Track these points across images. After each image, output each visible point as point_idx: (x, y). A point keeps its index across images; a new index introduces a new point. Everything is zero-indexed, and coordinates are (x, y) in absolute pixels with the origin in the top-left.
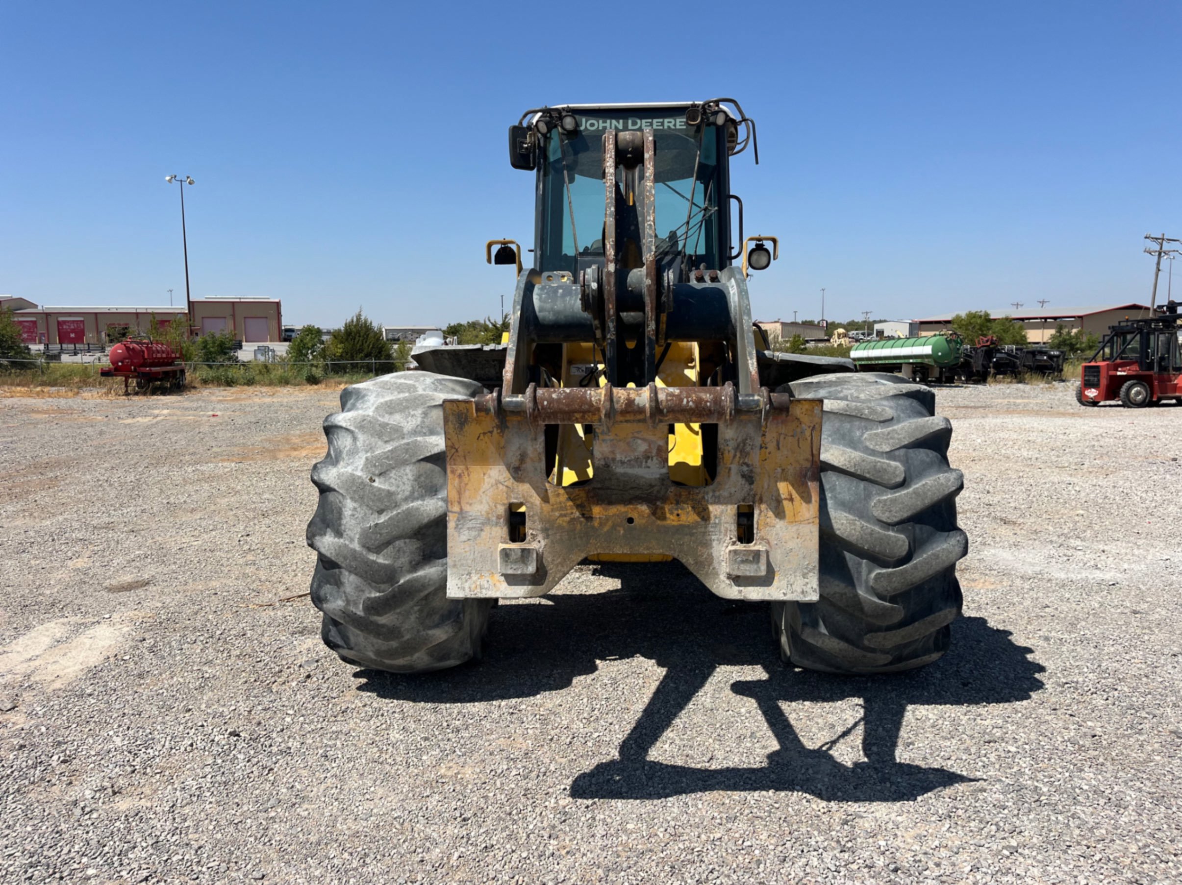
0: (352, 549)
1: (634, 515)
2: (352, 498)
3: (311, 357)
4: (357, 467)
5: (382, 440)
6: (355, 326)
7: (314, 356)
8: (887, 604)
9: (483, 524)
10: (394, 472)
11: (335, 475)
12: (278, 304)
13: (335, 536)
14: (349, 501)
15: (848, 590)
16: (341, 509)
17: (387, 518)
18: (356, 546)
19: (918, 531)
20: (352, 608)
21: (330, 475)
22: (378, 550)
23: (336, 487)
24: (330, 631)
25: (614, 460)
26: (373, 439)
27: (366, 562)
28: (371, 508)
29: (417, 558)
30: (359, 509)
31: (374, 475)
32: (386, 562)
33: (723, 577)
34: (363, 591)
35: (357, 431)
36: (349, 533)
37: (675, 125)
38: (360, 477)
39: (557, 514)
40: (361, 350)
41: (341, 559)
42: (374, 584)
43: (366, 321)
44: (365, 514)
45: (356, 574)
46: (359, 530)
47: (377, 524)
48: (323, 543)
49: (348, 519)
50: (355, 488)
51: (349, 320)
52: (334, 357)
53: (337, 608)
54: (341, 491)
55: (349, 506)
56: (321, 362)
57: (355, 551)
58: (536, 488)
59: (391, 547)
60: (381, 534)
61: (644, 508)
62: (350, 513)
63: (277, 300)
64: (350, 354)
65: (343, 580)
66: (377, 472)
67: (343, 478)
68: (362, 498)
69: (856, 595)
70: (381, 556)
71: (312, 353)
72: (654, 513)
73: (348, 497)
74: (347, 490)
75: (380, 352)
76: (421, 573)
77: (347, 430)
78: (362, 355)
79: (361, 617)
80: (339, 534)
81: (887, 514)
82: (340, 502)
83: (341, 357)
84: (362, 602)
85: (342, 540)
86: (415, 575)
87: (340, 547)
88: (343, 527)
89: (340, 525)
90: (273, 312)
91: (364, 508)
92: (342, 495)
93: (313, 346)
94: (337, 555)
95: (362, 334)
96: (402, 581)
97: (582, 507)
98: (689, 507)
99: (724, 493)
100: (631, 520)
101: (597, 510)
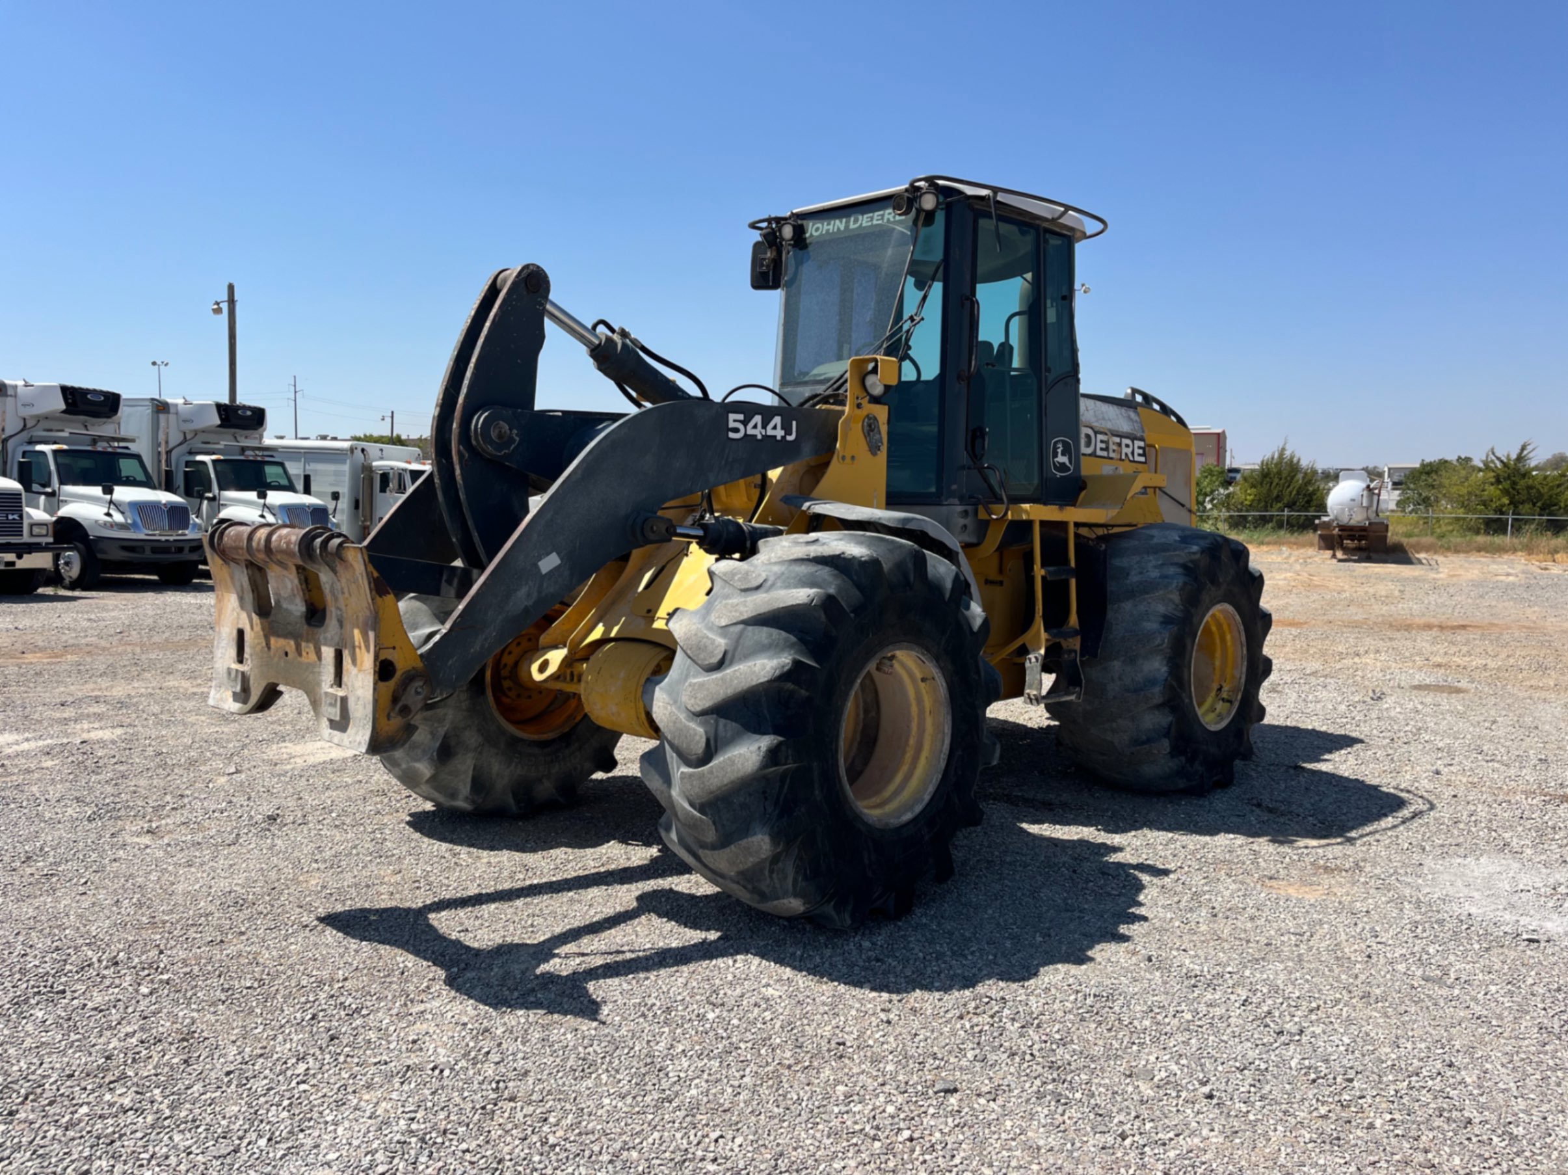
1: (288, 650)
3: (1209, 506)
6: (1276, 465)
7: (1214, 505)
8: (695, 813)
9: (227, 645)
12: (1220, 438)
15: (664, 787)
19: (721, 727)
25: (280, 595)
39: (258, 644)
40: (1278, 498)
43: (1292, 457)
51: (1268, 456)
52: (1240, 507)
56: (1224, 514)
58: (249, 617)
63: (1219, 431)
64: (1266, 502)
69: (670, 796)
71: (1211, 501)
72: (297, 649)
75: (1308, 502)
78: (1279, 505)
81: (693, 701)
83: (1251, 507)
90: (1211, 445)
93: (1212, 492)
95: (1284, 476)
97: (267, 638)
98: (311, 646)
99: (329, 635)
100: (286, 654)
101: (273, 640)
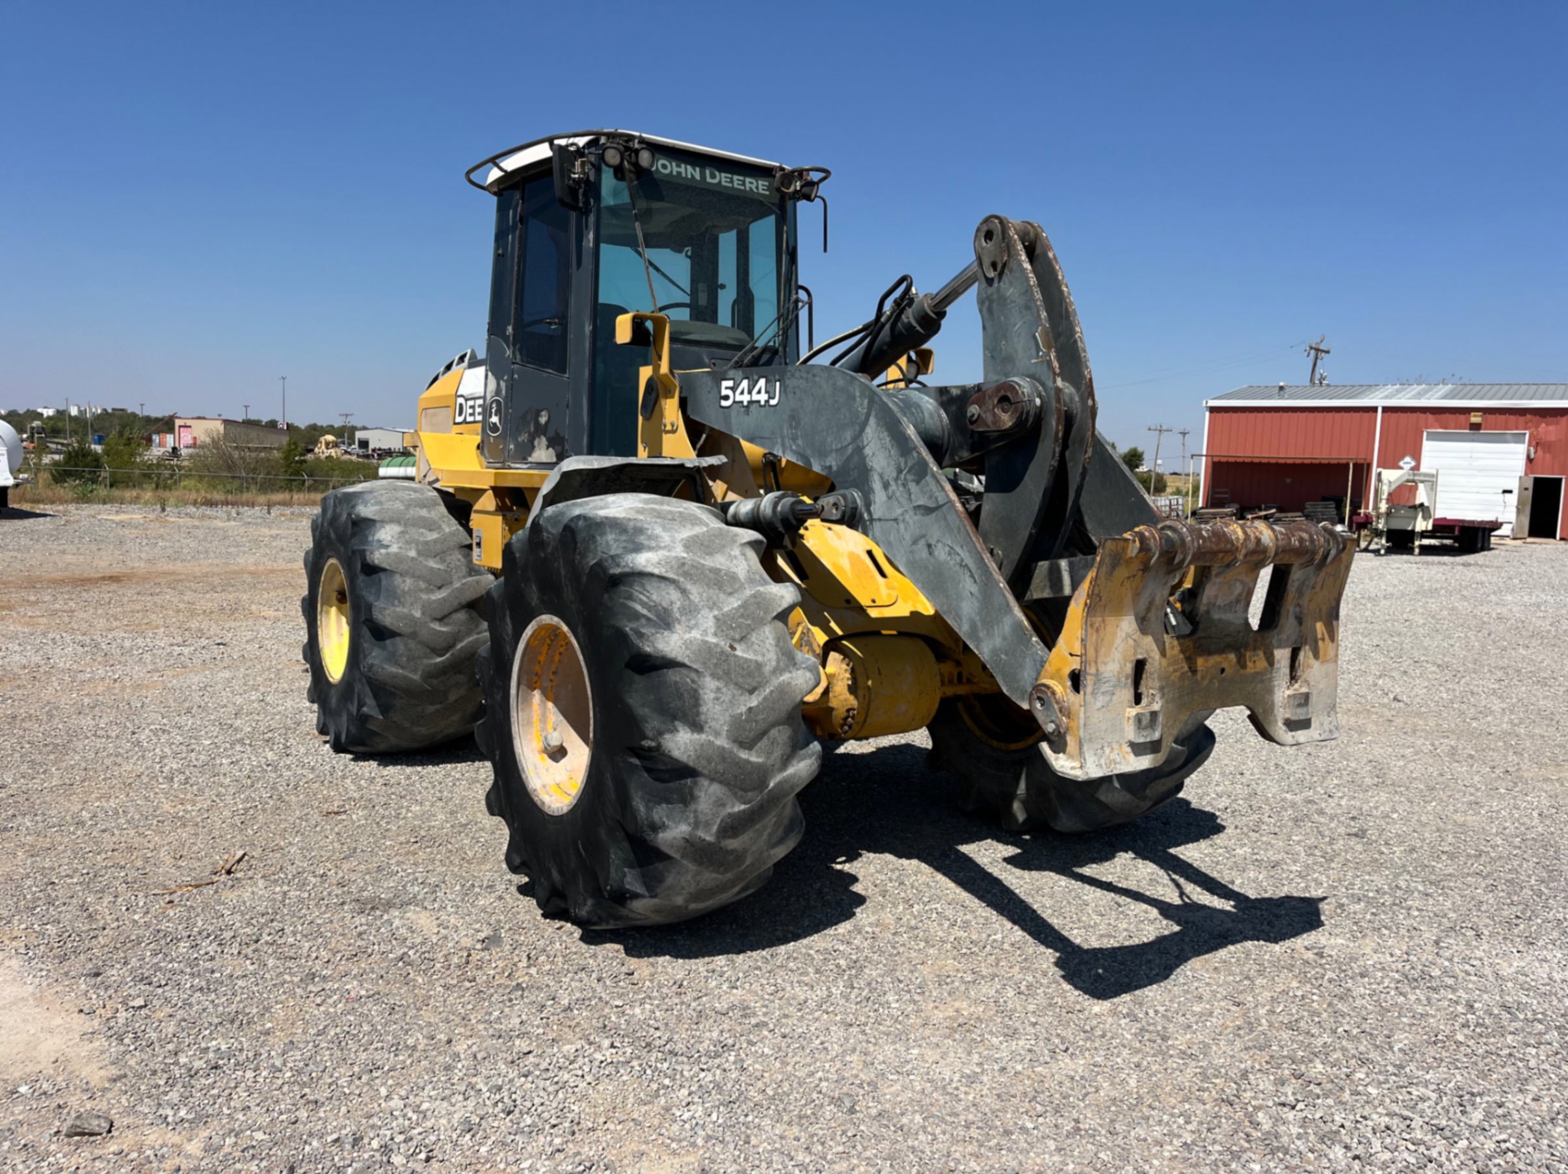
0: (719, 747)
1: (1225, 665)
2: (714, 676)
4: (705, 631)
5: (725, 592)
9: (1114, 686)
10: (754, 635)
11: (680, 643)
13: (693, 731)
14: (708, 679)
16: (696, 691)
17: (760, 699)
18: (722, 742)
20: (701, 834)
21: (672, 643)
22: (748, 745)
23: (687, 661)
24: (625, 876)
25: (1214, 604)
26: (711, 591)
27: (738, 763)
28: (741, 687)
29: (788, 750)
30: (724, 690)
31: (734, 640)
32: (760, 760)
33: (1280, 724)
34: (724, 805)
35: (681, 579)
36: (713, 724)
37: (757, 188)
38: (717, 645)
39: (1171, 669)
41: (704, 763)
42: (740, 793)
44: (734, 696)
45: (721, 782)
46: (728, 719)
47: (750, 709)
48: (676, 743)
49: (711, 705)
50: (715, 661)
53: (679, 836)
54: (695, 666)
55: (709, 686)
57: (724, 748)
58: (1156, 641)
59: (765, 738)
60: (756, 722)
61: (1232, 657)
62: (712, 695)
65: (696, 793)
66: (737, 637)
67: (694, 648)
68: (727, 673)
70: (753, 752)
72: (1239, 661)
73: (707, 674)
74: (705, 663)
76: (790, 771)
77: (662, 578)
79: (710, 844)
80: (697, 726)
82: (693, 681)
84: (718, 821)
85: (703, 736)
86: (785, 774)
87: (702, 745)
88: (703, 717)
89: (698, 714)
91: (732, 687)
92: (697, 671)
94: (698, 758)
96: (772, 785)
97: (1190, 660)
98: (1261, 653)
99: (1284, 636)
100: (1223, 670)
101: (1200, 662)
